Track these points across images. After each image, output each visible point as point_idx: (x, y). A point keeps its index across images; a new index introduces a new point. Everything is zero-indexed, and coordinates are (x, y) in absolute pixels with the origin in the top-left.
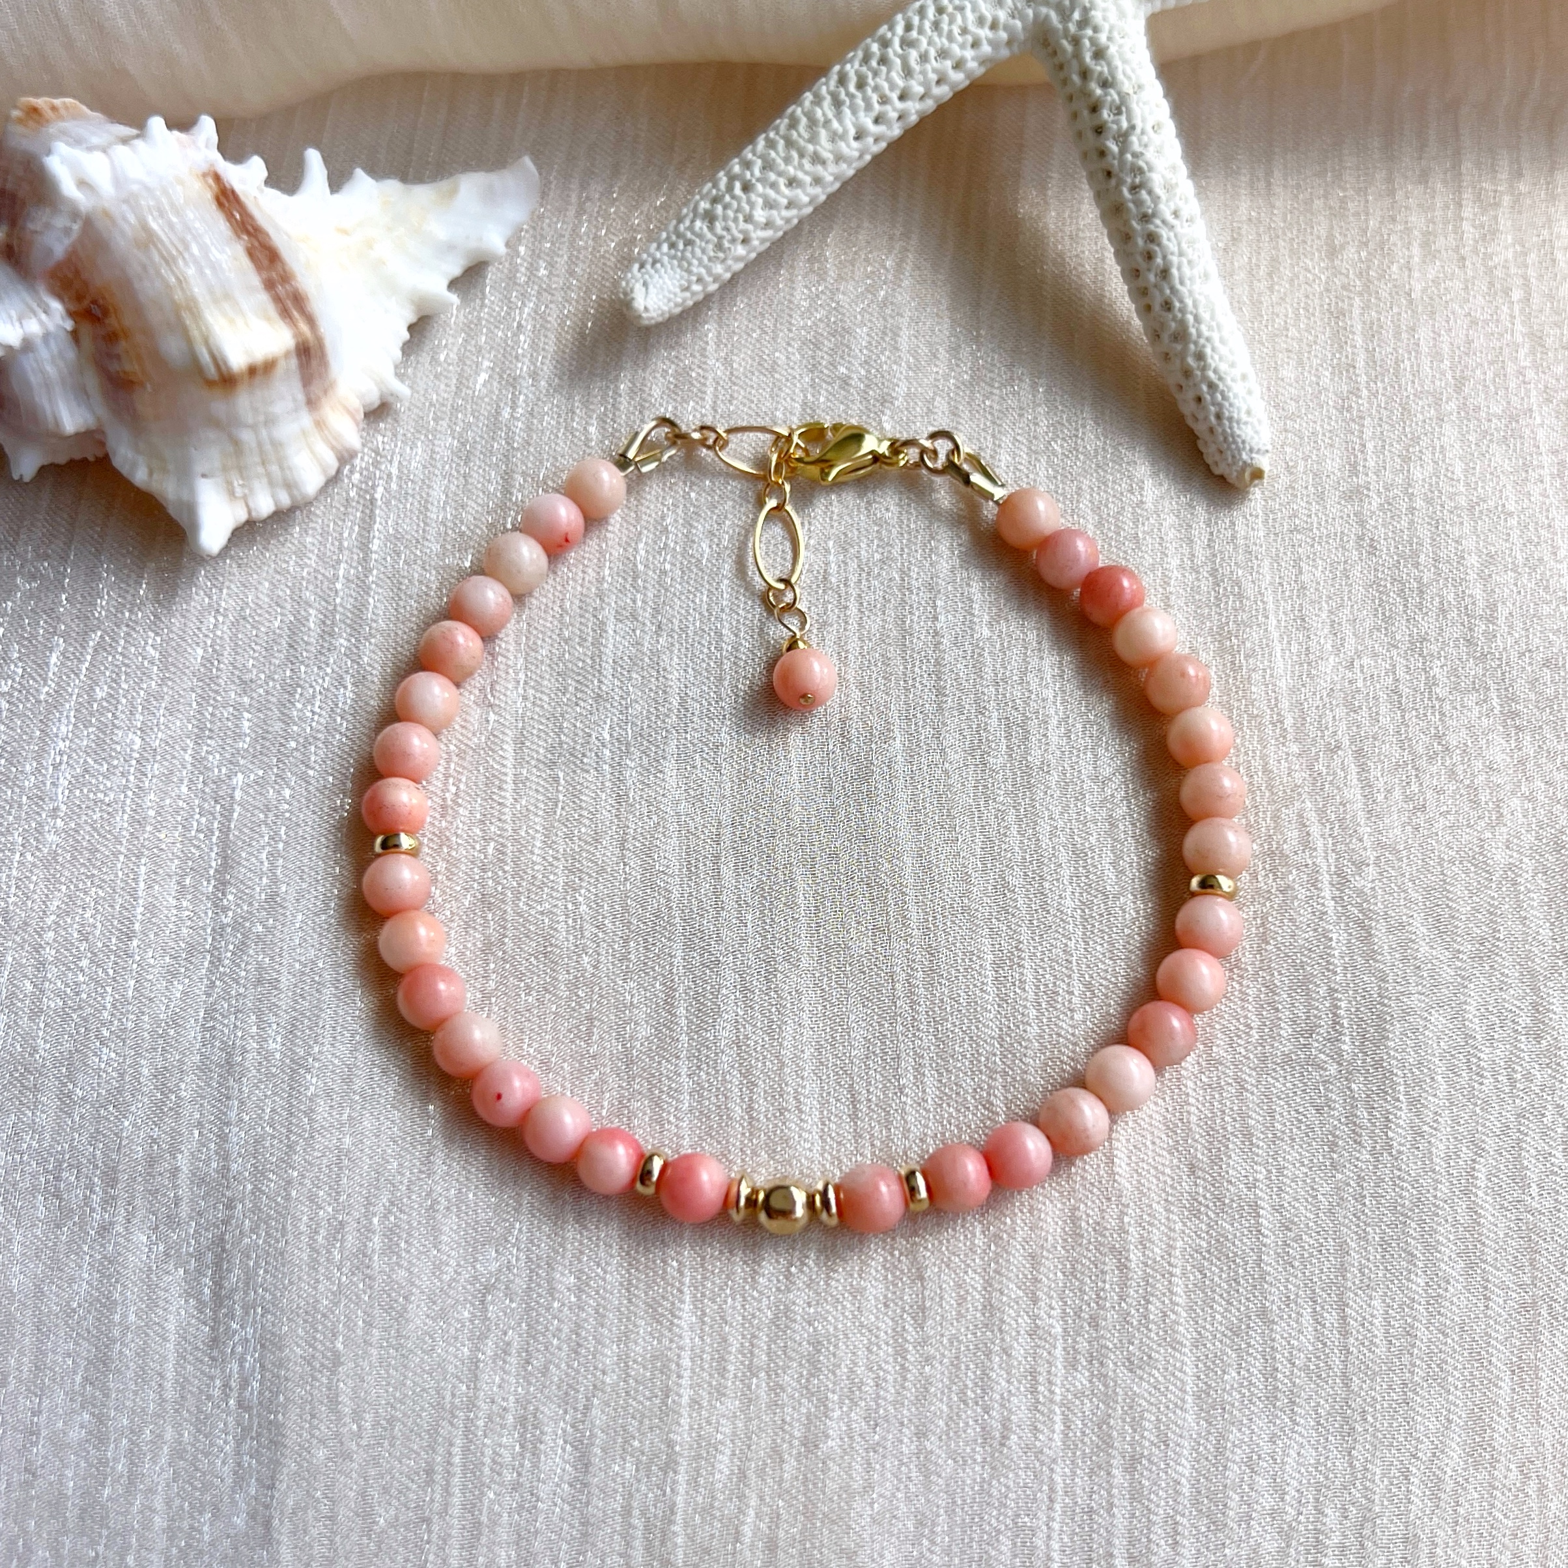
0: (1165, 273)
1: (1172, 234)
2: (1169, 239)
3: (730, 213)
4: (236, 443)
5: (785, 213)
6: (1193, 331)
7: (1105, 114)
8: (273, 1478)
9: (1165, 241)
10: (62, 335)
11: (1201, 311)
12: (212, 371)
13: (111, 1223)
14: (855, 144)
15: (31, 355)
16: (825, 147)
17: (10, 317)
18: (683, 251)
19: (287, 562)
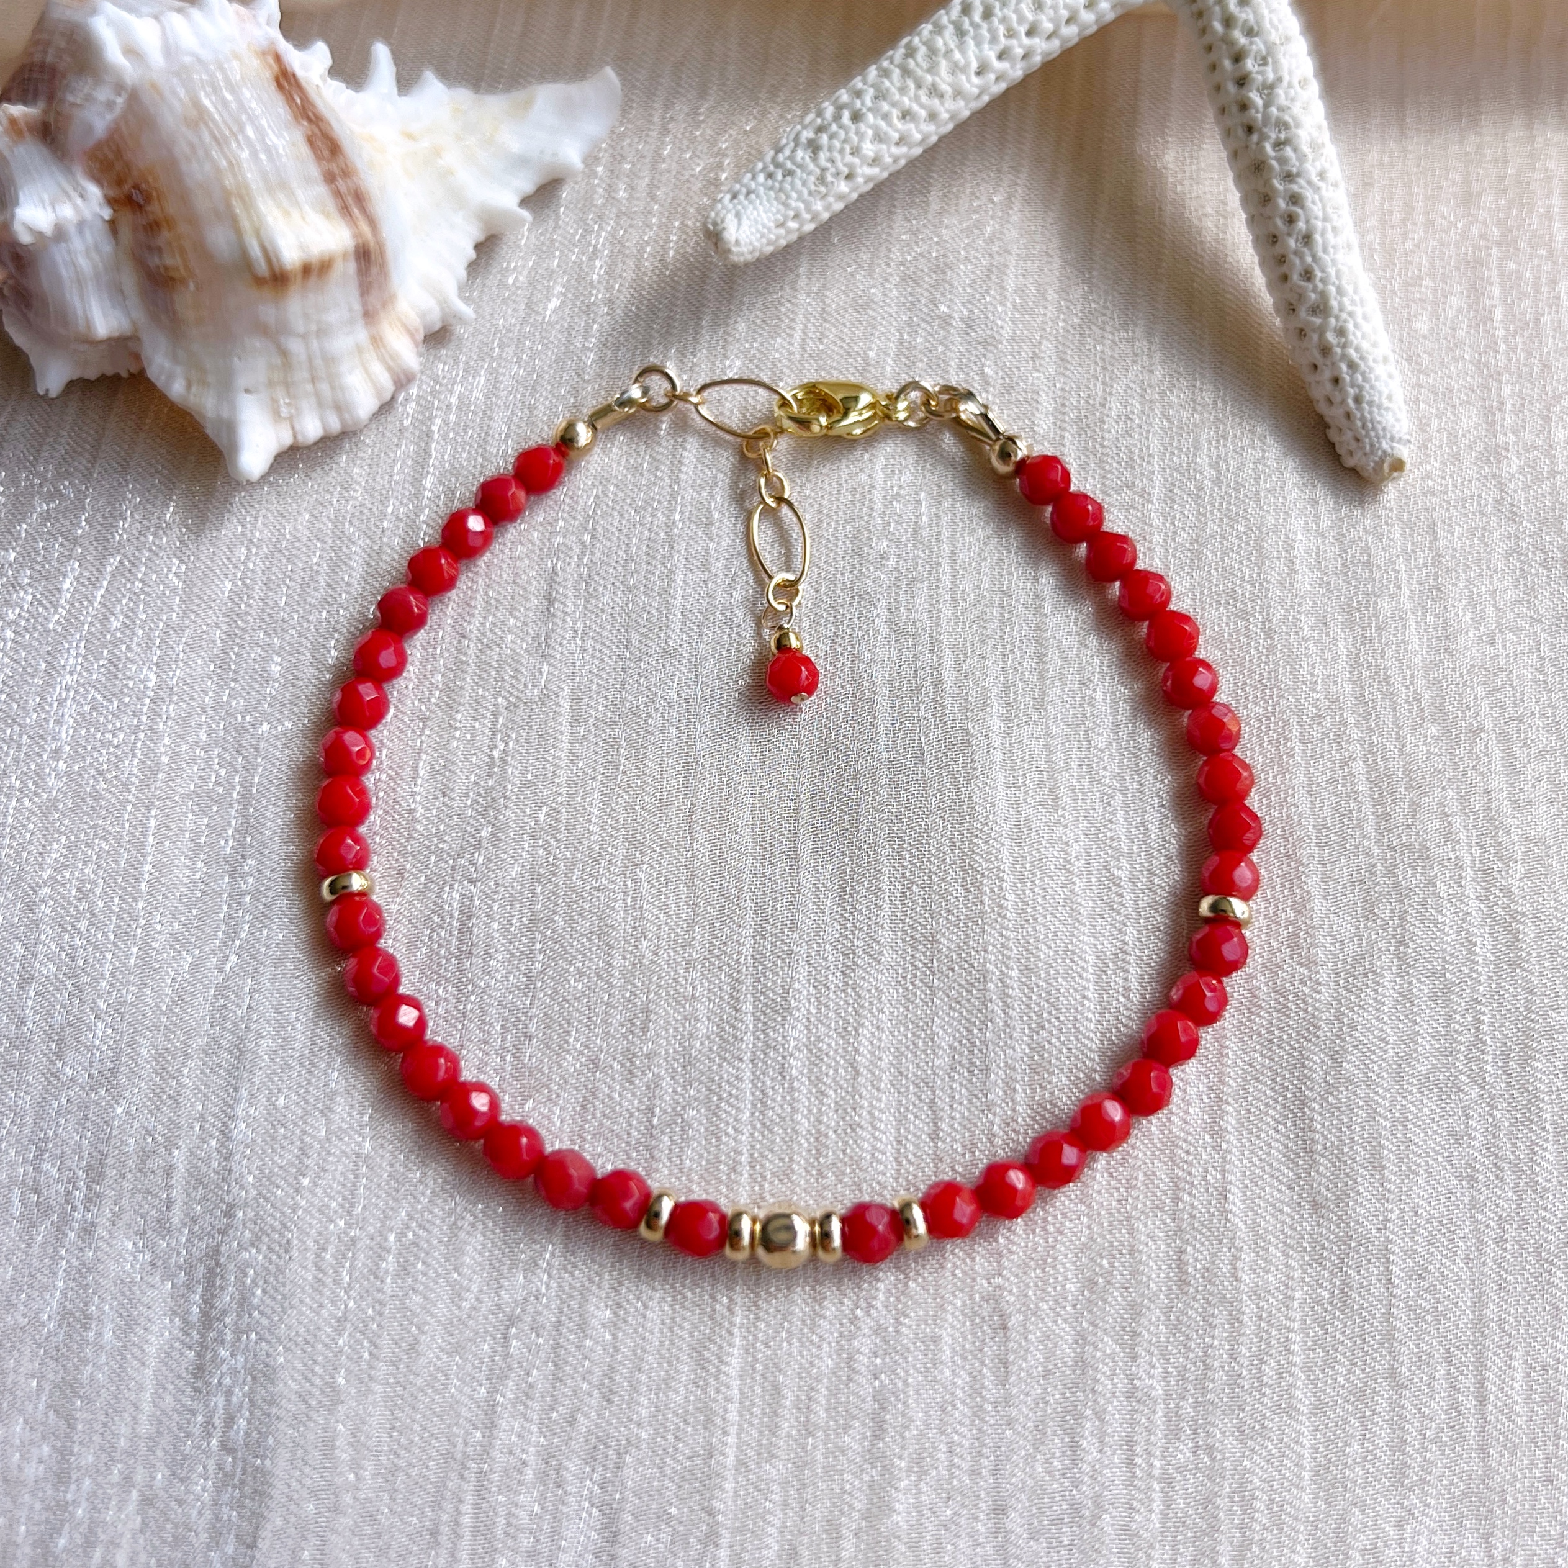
0: (1307, 239)
1: (1317, 197)
2: (1313, 202)
3: (837, 144)
4: (284, 353)
5: (895, 150)
6: (1334, 303)
7: (1250, 64)
8: (255, 1537)
9: (1309, 204)
10: (99, 224)
11: (1344, 282)
12: (262, 268)
13: (93, 1224)
14: (975, 80)
15: (64, 245)
16: (944, 80)
17: (42, 202)
18: (781, 182)
19: (331, 493)
